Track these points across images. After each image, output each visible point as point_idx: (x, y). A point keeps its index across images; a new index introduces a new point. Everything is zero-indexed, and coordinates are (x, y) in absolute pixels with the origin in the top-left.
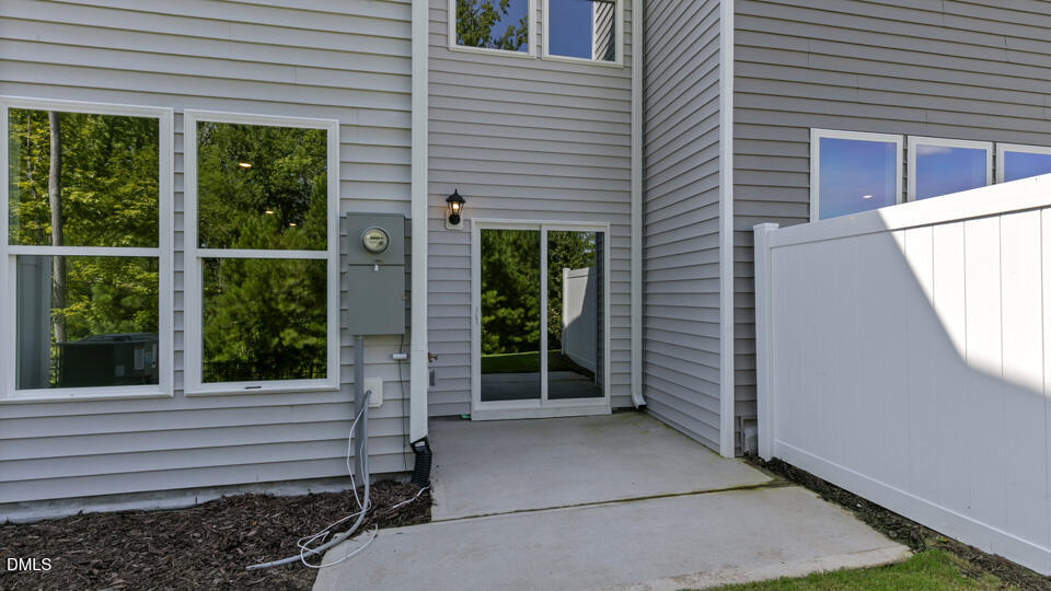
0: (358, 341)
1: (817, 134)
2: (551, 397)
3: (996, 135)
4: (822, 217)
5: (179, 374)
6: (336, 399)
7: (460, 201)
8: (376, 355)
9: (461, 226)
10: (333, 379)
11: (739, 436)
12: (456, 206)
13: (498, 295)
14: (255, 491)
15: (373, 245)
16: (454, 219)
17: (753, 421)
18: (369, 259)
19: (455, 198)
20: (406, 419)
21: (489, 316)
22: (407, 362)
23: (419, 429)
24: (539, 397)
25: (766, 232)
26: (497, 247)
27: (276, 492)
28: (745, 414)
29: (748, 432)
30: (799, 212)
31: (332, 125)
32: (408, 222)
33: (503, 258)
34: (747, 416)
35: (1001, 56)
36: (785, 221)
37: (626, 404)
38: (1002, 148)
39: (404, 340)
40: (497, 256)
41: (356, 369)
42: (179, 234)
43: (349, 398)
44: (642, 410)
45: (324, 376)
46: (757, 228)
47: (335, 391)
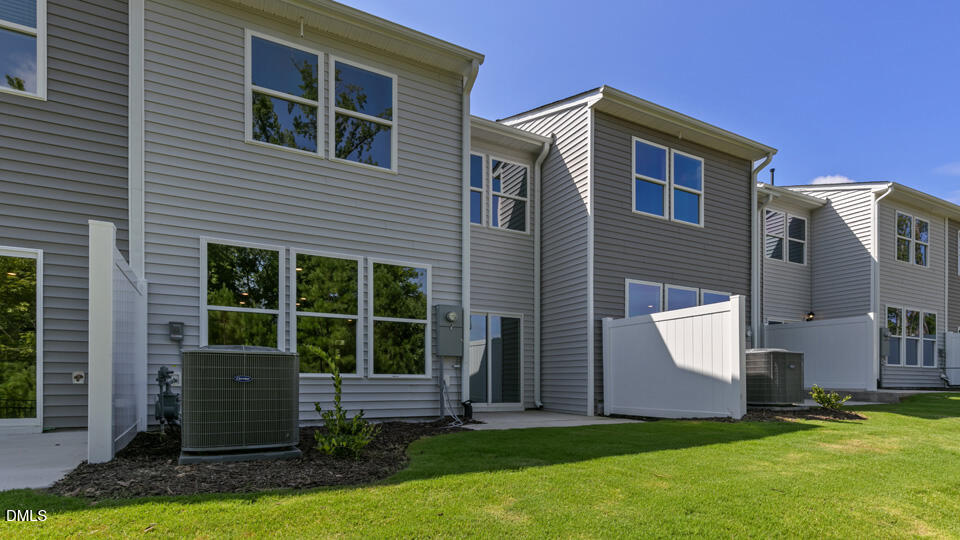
0: (441, 358)
1: (628, 281)
2: (493, 402)
3: (700, 285)
4: (630, 316)
5: (366, 369)
6: (429, 383)
8: (448, 365)
10: (429, 373)
11: (596, 407)
14: (397, 420)
15: (452, 319)
17: (602, 401)
18: (449, 324)
20: (460, 393)
22: (460, 369)
23: (466, 397)
24: (487, 402)
25: (608, 321)
28: (598, 398)
29: (600, 405)
30: (621, 314)
31: (428, 267)
36: (616, 317)
37: (533, 407)
38: (703, 291)
39: (460, 358)
41: (439, 371)
42: (366, 310)
43: (436, 383)
44: (540, 409)
45: (424, 373)
46: (604, 319)
47: (428, 380)
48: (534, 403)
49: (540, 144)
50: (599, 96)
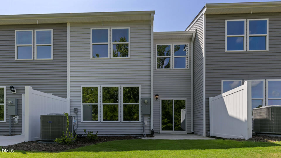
0: (144, 115)
1: (223, 81)
2: (175, 130)
3: (266, 78)
5: (121, 119)
7: (158, 95)
8: (146, 118)
9: (158, 100)
10: (140, 121)
11: (206, 133)
12: (157, 96)
13: (167, 120)
15: (146, 102)
16: (157, 99)
17: (209, 131)
18: (145, 104)
19: (157, 95)
20: (150, 127)
21: (165, 125)
22: (150, 119)
23: (152, 128)
24: (172, 130)
26: (167, 108)
27: (133, 136)
29: (208, 132)
31: (140, 86)
32: (150, 99)
33: (169, 110)
34: (208, 130)
35: (268, 62)
37: (190, 133)
38: (268, 80)
39: (150, 115)
40: (167, 110)
41: (143, 120)
42: (121, 101)
43: (142, 123)
44: (193, 133)
45: (139, 120)
46: (210, 98)
47: (140, 122)
48: (191, 131)
49: (192, 34)
50: (206, 8)
